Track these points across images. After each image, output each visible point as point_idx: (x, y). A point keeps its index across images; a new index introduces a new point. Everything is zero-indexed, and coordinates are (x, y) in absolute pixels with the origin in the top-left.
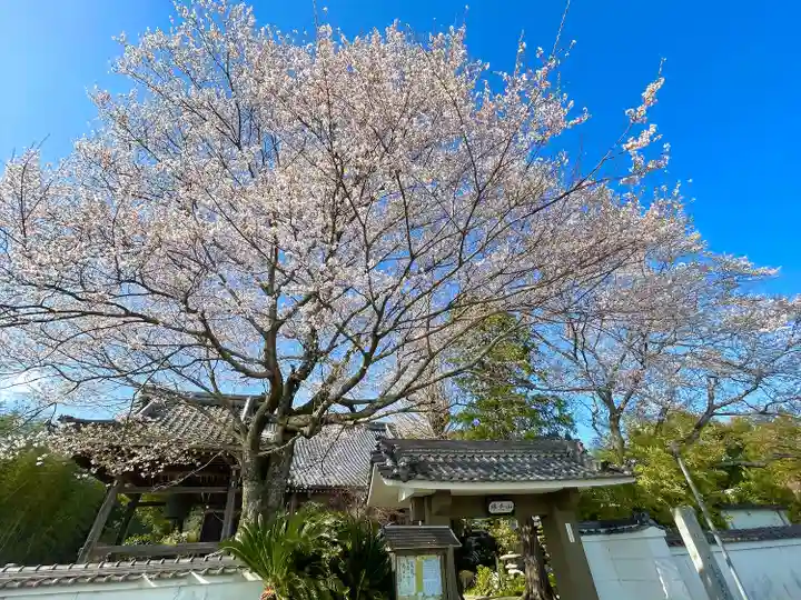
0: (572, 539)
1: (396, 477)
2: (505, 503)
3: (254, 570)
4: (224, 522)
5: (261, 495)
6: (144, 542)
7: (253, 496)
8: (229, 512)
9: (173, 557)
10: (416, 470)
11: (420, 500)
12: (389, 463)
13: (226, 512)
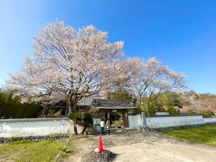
0: (126, 116)
1: (95, 106)
2: (115, 110)
3: (71, 120)
4: (66, 112)
5: (72, 108)
6: (51, 115)
7: (71, 109)
8: (67, 110)
9: (56, 117)
10: (99, 105)
11: (100, 109)
12: (95, 103)
13: (66, 110)
